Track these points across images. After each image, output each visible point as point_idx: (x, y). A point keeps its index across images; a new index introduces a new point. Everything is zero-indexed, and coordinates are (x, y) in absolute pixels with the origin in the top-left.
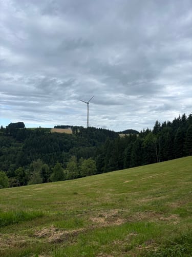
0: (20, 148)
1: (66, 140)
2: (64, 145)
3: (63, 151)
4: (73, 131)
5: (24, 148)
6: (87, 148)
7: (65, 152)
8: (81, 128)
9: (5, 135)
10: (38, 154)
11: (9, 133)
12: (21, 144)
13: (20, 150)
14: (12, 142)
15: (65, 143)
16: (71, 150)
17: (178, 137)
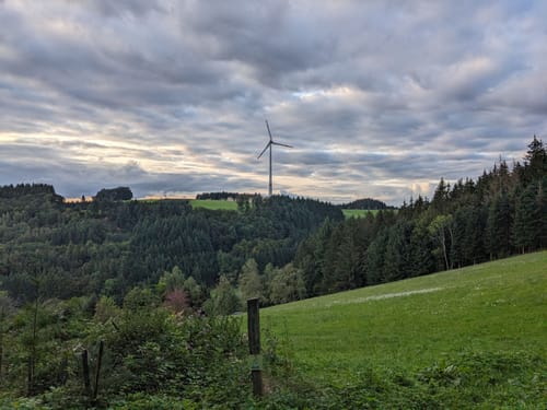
0: (124, 243)
1: (225, 224)
2: (221, 236)
3: (220, 251)
4: (240, 204)
5: (133, 243)
6: (272, 241)
7: (223, 251)
8: (257, 198)
9: (91, 217)
10: (165, 257)
11: (100, 212)
12: (128, 234)
13: (125, 250)
14: (107, 231)
15: (223, 231)
16: (237, 246)
17: (495, 212)
